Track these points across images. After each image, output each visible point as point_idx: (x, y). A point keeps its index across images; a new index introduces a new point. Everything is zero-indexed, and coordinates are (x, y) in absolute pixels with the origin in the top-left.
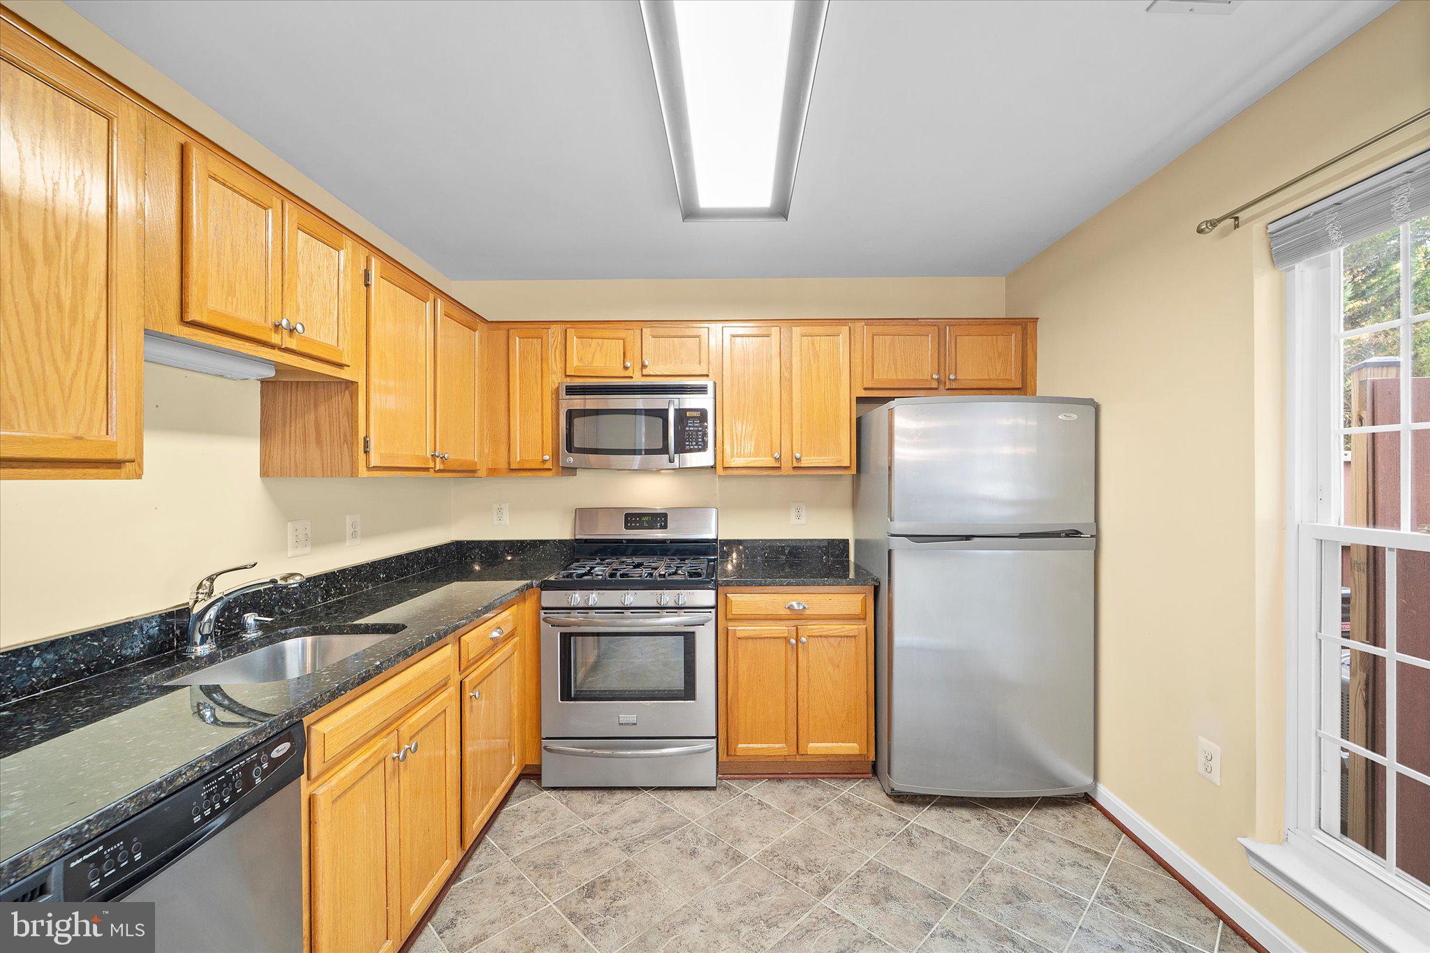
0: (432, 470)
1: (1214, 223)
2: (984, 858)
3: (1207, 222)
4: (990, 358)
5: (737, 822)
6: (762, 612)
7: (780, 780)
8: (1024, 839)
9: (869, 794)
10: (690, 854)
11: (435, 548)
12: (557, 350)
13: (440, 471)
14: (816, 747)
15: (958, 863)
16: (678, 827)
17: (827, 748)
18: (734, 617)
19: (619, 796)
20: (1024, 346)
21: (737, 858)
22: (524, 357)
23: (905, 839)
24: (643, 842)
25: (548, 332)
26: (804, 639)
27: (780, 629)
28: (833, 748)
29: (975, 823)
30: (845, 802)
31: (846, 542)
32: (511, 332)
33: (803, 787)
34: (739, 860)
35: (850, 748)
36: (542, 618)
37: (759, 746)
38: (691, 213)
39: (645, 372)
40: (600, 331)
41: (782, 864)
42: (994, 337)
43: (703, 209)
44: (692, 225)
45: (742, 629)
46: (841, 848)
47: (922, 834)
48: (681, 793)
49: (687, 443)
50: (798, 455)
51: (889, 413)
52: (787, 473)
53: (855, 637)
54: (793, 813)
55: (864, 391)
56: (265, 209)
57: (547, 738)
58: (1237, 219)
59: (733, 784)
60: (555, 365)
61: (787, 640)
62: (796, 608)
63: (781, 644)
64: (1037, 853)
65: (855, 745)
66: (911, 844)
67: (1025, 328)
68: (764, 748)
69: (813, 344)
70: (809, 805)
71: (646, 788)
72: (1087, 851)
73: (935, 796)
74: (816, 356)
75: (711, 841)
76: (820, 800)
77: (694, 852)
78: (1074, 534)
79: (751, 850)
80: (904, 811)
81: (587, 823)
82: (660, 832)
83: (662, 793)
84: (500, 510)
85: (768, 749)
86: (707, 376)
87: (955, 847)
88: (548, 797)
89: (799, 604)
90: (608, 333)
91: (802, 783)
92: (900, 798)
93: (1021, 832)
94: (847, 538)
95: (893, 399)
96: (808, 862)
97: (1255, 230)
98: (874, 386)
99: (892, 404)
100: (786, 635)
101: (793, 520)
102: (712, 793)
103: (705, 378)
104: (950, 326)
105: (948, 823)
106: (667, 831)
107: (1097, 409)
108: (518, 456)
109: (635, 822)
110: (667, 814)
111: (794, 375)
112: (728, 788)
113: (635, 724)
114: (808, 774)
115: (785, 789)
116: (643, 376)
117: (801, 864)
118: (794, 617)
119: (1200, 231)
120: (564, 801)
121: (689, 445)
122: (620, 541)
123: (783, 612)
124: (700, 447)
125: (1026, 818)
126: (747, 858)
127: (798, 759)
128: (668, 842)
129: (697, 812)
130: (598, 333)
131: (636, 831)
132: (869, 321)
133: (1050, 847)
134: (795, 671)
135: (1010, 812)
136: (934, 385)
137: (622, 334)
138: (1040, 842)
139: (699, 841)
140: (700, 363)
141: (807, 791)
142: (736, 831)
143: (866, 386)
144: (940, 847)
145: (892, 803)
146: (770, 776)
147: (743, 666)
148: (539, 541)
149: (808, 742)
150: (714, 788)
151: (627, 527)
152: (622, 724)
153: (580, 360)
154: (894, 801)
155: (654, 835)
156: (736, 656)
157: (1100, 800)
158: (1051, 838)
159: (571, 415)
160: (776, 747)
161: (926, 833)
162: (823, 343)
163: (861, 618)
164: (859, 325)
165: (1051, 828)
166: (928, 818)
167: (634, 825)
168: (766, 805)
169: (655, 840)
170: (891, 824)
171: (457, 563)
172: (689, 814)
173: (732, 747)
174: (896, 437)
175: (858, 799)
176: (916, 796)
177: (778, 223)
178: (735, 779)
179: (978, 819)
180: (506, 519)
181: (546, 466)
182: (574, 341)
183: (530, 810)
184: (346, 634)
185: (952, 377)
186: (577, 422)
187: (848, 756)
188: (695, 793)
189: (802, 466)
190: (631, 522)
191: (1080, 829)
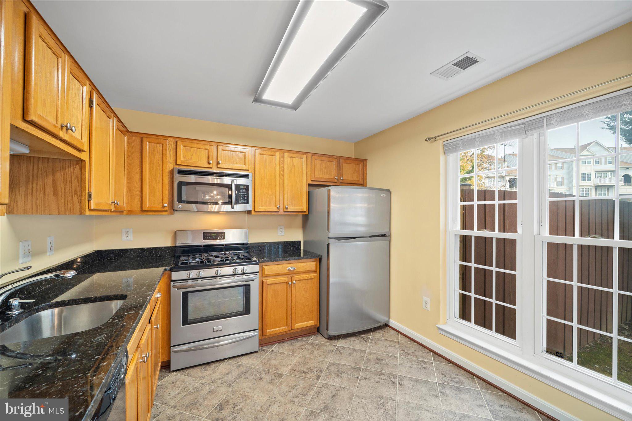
0: (110, 211)
1: (430, 139)
2: (364, 352)
3: (429, 138)
4: (353, 172)
5: (273, 362)
6: (278, 273)
7: (283, 342)
8: (374, 342)
9: (319, 339)
10: (260, 379)
11: (89, 255)
12: (171, 151)
13: (113, 212)
14: (298, 325)
15: (358, 355)
16: (249, 370)
17: (302, 325)
18: (266, 276)
19: (213, 366)
20: (363, 169)
21: (280, 376)
22: (151, 153)
23: (338, 352)
24: (236, 381)
25: (166, 141)
26: (294, 282)
27: (285, 279)
28: (305, 324)
29: (357, 341)
30: (312, 344)
31: (300, 242)
32: (144, 139)
33: (293, 343)
34: (281, 376)
35: (311, 323)
36: (172, 285)
37: (276, 329)
38: (258, 100)
39: (219, 166)
40: (196, 144)
41: (298, 373)
42: (355, 165)
43: (264, 100)
44: (257, 105)
45: (270, 281)
46: (317, 361)
47: (342, 348)
48: (243, 357)
49: (240, 200)
50: (287, 206)
51: (327, 191)
52: (282, 214)
53: (313, 279)
54: (294, 353)
55: (311, 181)
56: (58, 57)
57: (174, 346)
58: (435, 138)
59: (264, 348)
60: (170, 158)
61: (287, 283)
62: (291, 269)
63: (285, 285)
64: (379, 346)
65: (313, 321)
66: (341, 353)
67: (363, 162)
68: (278, 330)
69: (292, 161)
70: (299, 349)
71: (226, 359)
72: (392, 341)
73: (341, 335)
74: (294, 166)
75: (266, 372)
76: (302, 346)
77: (261, 379)
78: (385, 235)
79: (284, 371)
80: (333, 342)
81: (204, 381)
82: (242, 375)
83: (234, 359)
84: (127, 233)
85: (280, 330)
86: (248, 170)
87: (355, 350)
88: (176, 375)
89: (292, 268)
90: (201, 146)
91: (292, 341)
92: (331, 338)
93: (372, 340)
94: (300, 240)
95: (330, 186)
96: (308, 369)
97: (440, 143)
98: (315, 180)
99: (330, 188)
100: (287, 281)
101: (279, 233)
102: (257, 354)
103: (247, 171)
104: (341, 159)
105: (349, 343)
106: (245, 374)
107: (390, 193)
108: (148, 204)
109: (228, 374)
110: (241, 367)
111: (285, 173)
112: (263, 350)
113: (221, 330)
114: (294, 337)
115: (286, 345)
116: (217, 168)
117: (306, 370)
118: (290, 273)
119: (426, 140)
120: (186, 374)
121: (240, 201)
122: (200, 246)
123: (286, 271)
124: (246, 202)
125: (371, 336)
126: (284, 374)
127: (291, 331)
128: (248, 378)
129: (254, 363)
130: (195, 145)
131: (230, 377)
132: (313, 154)
133: (382, 343)
134: (290, 295)
135: (366, 335)
136: (336, 181)
137: (208, 147)
138: (379, 342)
139: (261, 374)
140: (245, 164)
141: (296, 344)
142: (275, 366)
143: (312, 179)
144: (350, 351)
145: (328, 341)
146: (278, 342)
147: (269, 296)
148: (152, 248)
149: (296, 323)
150: (257, 352)
151: (204, 239)
152: (215, 331)
153: (185, 157)
154: (329, 340)
155: (239, 376)
156: (266, 293)
157: (391, 325)
158: (381, 339)
159: (181, 184)
160: (282, 329)
161: (344, 348)
162: (296, 161)
163: (315, 272)
164: (310, 155)
165: (380, 337)
166: (342, 343)
167: (227, 376)
168: (282, 353)
169: (241, 378)
170: (331, 348)
171: (98, 263)
172: (251, 364)
173: (264, 332)
174: (331, 200)
175: (316, 342)
176: (335, 336)
177: (292, 111)
178: (264, 346)
179: (358, 339)
180: (131, 237)
181: (165, 209)
182: (181, 147)
183: (168, 383)
184: (80, 304)
185: (342, 178)
186: (184, 188)
187: (309, 326)
188: (249, 355)
189: (288, 211)
190: (206, 236)
191: (387, 335)
